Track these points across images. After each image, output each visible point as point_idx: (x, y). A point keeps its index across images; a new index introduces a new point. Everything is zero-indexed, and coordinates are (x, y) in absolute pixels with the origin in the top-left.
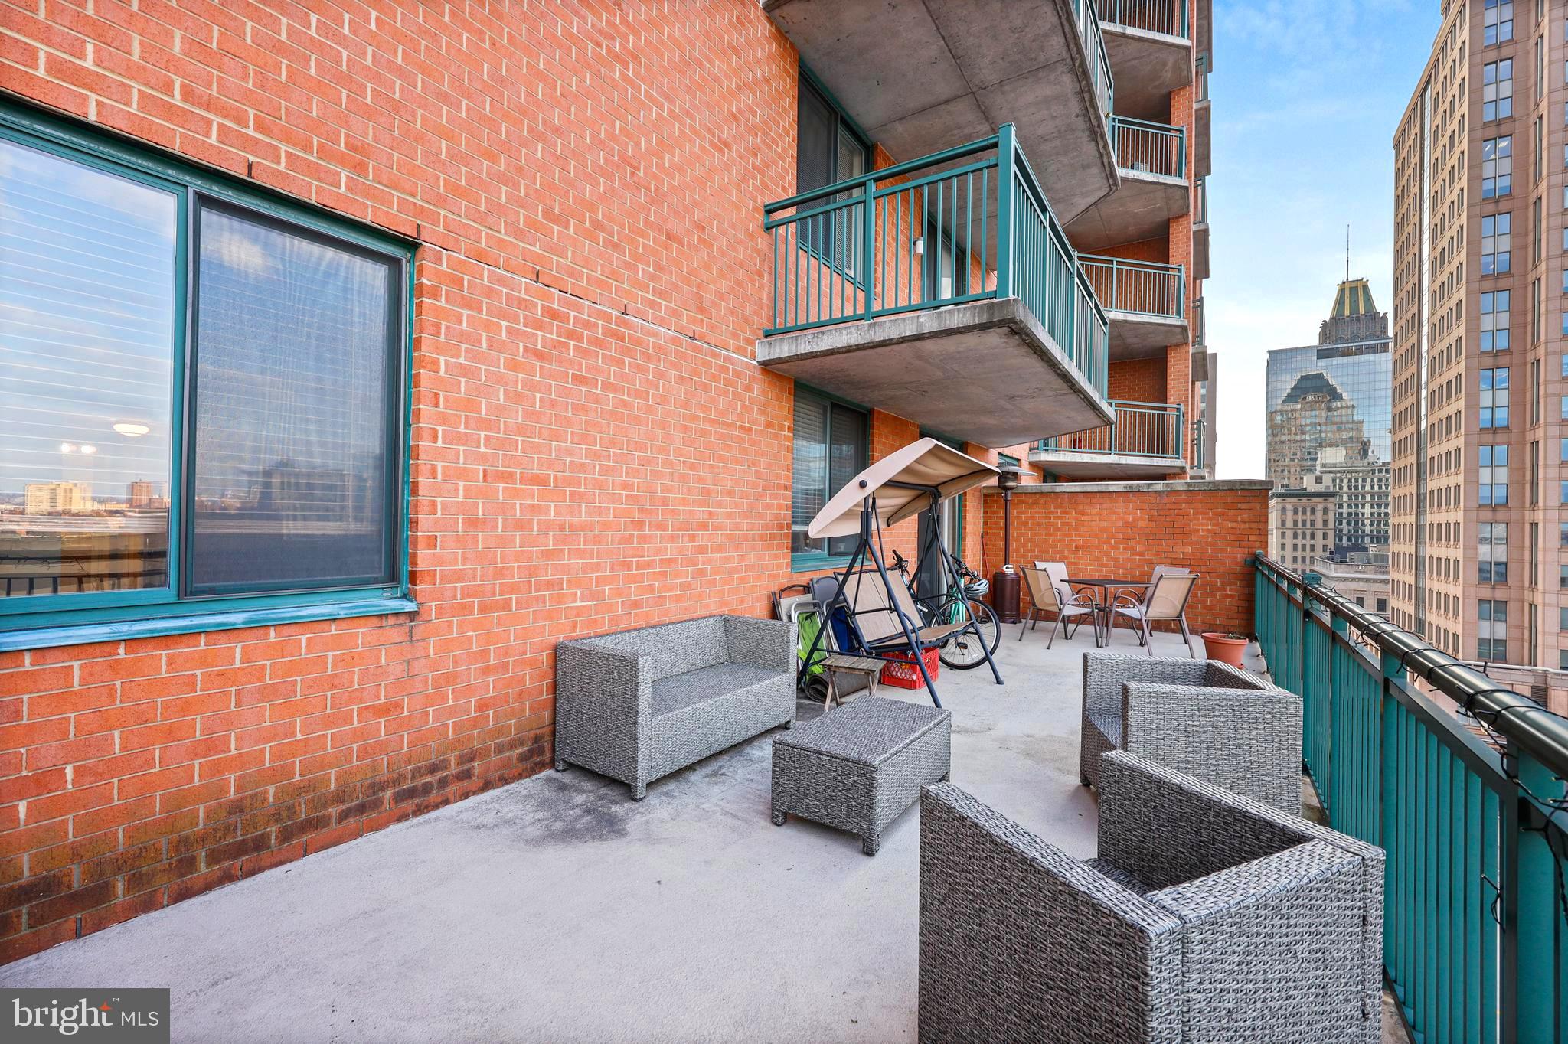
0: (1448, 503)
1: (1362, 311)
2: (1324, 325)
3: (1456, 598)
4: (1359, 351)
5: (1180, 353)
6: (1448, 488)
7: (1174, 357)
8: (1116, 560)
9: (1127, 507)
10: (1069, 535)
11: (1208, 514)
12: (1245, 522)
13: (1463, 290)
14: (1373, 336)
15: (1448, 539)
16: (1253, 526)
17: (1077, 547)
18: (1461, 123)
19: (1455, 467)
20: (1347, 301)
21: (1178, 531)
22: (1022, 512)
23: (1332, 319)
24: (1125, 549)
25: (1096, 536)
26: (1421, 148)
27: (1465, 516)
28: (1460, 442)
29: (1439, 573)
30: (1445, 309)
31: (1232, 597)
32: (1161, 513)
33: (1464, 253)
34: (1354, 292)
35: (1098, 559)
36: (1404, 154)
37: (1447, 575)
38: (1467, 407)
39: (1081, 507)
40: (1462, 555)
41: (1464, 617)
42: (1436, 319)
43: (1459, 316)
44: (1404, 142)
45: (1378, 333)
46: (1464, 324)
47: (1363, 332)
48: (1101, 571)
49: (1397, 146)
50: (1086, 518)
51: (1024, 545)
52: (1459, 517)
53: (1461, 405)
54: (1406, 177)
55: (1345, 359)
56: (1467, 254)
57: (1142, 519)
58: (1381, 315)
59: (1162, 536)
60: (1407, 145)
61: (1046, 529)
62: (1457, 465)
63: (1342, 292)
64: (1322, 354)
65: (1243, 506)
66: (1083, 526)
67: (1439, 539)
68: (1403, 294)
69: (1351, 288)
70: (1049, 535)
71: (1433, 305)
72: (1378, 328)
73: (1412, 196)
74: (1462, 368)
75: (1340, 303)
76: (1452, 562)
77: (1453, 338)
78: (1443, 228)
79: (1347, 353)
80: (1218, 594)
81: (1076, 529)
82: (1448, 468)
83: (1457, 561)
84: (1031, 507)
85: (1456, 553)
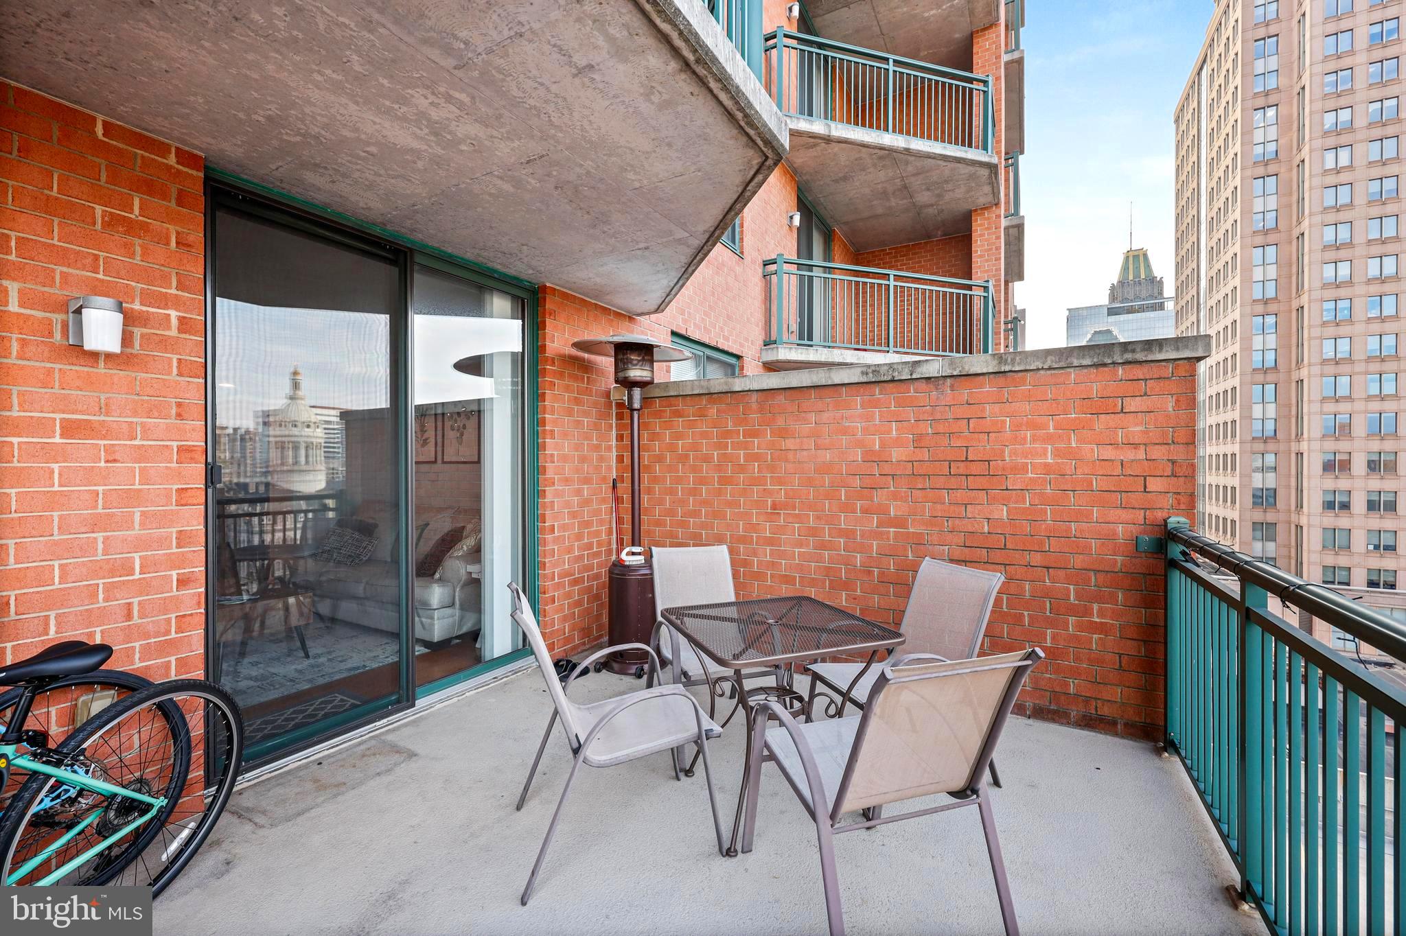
0: (1225, 436)
1: (1143, 276)
2: (1113, 288)
3: (1233, 522)
4: (1142, 309)
5: (989, 218)
6: (1225, 423)
7: (981, 225)
8: (848, 534)
9: (869, 418)
10: (759, 481)
11: (1046, 427)
12: (1135, 446)
13: (1238, 245)
14: (1152, 297)
15: (1225, 468)
16: (1158, 453)
17: (774, 507)
18: (1234, 94)
19: (1232, 404)
20: (1131, 267)
21: (975, 468)
22: (679, 436)
23: (1119, 282)
24: (865, 511)
25: (809, 482)
26: (1198, 121)
27: (1240, 448)
28: (1236, 382)
29: (1217, 499)
30: (1222, 263)
31: (1101, 628)
32: (941, 428)
33: (1238, 211)
34: (1136, 259)
35: (813, 532)
36: (1183, 127)
37: (1225, 500)
38: (1242, 350)
39: (780, 422)
40: (1238, 483)
41: (1240, 538)
42: (1213, 273)
43: (1234, 268)
44: (1183, 116)
45: (1156, 294)
46: (1239, 275)
47: (1144, 294)
48: (820, 559)
49: (1177, 121)
50: (790, 443)
51: (683, 502)
52: (1236, 448)
53: (1236, 348)
54: (1185, 148)
55: (1130, 316)
56: (1241, 211)
57: (898, 443)
58: (1158, 279)
59: (940, 482)
60: (1186, 120)
61: (719, 468)
62: (1234, 402)
63: (1127, 258)
64: (1112, 312)
65: (1133, 404)
66: (787, 461)
67: (1218, 468)
68: (1183, 253)
69: (1134, 256)
70: (724, 481)
71: (1210, 260)
72: (1156, 291)
73: (1191, 164)
74: (1236, 315)
75: (1125, 268)
76: (1229, 489)
77: (1228, 289)
78: (1219, 191)
79: (1131, 311)
80: (1071, 619)
81: (772, 469)
82: (1225, 405)
83: (1234, 488)
84: (691, 425)
85: (1233, 481)
